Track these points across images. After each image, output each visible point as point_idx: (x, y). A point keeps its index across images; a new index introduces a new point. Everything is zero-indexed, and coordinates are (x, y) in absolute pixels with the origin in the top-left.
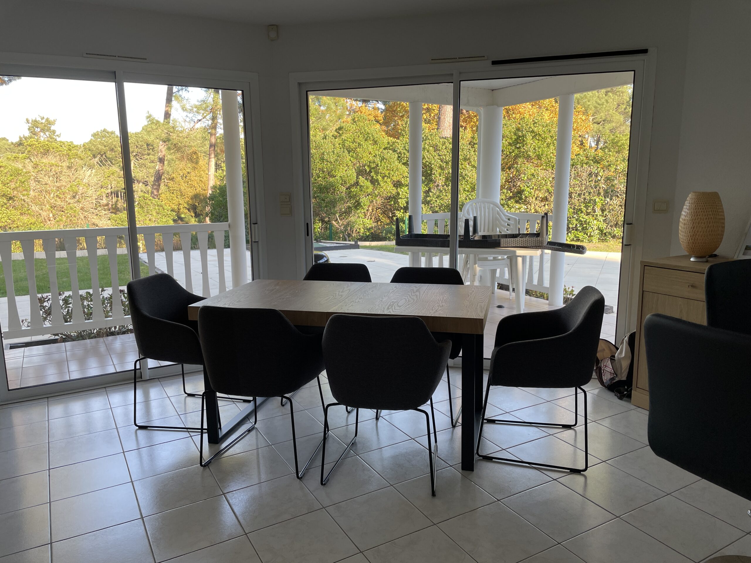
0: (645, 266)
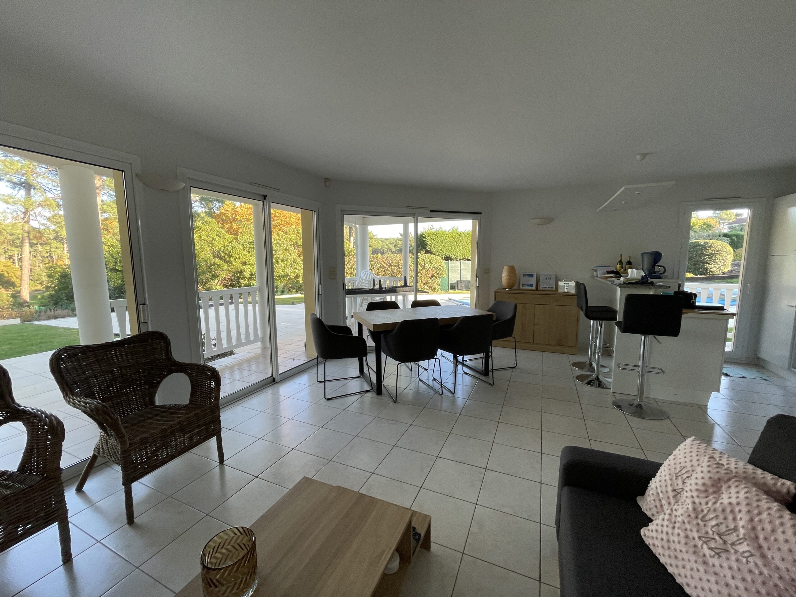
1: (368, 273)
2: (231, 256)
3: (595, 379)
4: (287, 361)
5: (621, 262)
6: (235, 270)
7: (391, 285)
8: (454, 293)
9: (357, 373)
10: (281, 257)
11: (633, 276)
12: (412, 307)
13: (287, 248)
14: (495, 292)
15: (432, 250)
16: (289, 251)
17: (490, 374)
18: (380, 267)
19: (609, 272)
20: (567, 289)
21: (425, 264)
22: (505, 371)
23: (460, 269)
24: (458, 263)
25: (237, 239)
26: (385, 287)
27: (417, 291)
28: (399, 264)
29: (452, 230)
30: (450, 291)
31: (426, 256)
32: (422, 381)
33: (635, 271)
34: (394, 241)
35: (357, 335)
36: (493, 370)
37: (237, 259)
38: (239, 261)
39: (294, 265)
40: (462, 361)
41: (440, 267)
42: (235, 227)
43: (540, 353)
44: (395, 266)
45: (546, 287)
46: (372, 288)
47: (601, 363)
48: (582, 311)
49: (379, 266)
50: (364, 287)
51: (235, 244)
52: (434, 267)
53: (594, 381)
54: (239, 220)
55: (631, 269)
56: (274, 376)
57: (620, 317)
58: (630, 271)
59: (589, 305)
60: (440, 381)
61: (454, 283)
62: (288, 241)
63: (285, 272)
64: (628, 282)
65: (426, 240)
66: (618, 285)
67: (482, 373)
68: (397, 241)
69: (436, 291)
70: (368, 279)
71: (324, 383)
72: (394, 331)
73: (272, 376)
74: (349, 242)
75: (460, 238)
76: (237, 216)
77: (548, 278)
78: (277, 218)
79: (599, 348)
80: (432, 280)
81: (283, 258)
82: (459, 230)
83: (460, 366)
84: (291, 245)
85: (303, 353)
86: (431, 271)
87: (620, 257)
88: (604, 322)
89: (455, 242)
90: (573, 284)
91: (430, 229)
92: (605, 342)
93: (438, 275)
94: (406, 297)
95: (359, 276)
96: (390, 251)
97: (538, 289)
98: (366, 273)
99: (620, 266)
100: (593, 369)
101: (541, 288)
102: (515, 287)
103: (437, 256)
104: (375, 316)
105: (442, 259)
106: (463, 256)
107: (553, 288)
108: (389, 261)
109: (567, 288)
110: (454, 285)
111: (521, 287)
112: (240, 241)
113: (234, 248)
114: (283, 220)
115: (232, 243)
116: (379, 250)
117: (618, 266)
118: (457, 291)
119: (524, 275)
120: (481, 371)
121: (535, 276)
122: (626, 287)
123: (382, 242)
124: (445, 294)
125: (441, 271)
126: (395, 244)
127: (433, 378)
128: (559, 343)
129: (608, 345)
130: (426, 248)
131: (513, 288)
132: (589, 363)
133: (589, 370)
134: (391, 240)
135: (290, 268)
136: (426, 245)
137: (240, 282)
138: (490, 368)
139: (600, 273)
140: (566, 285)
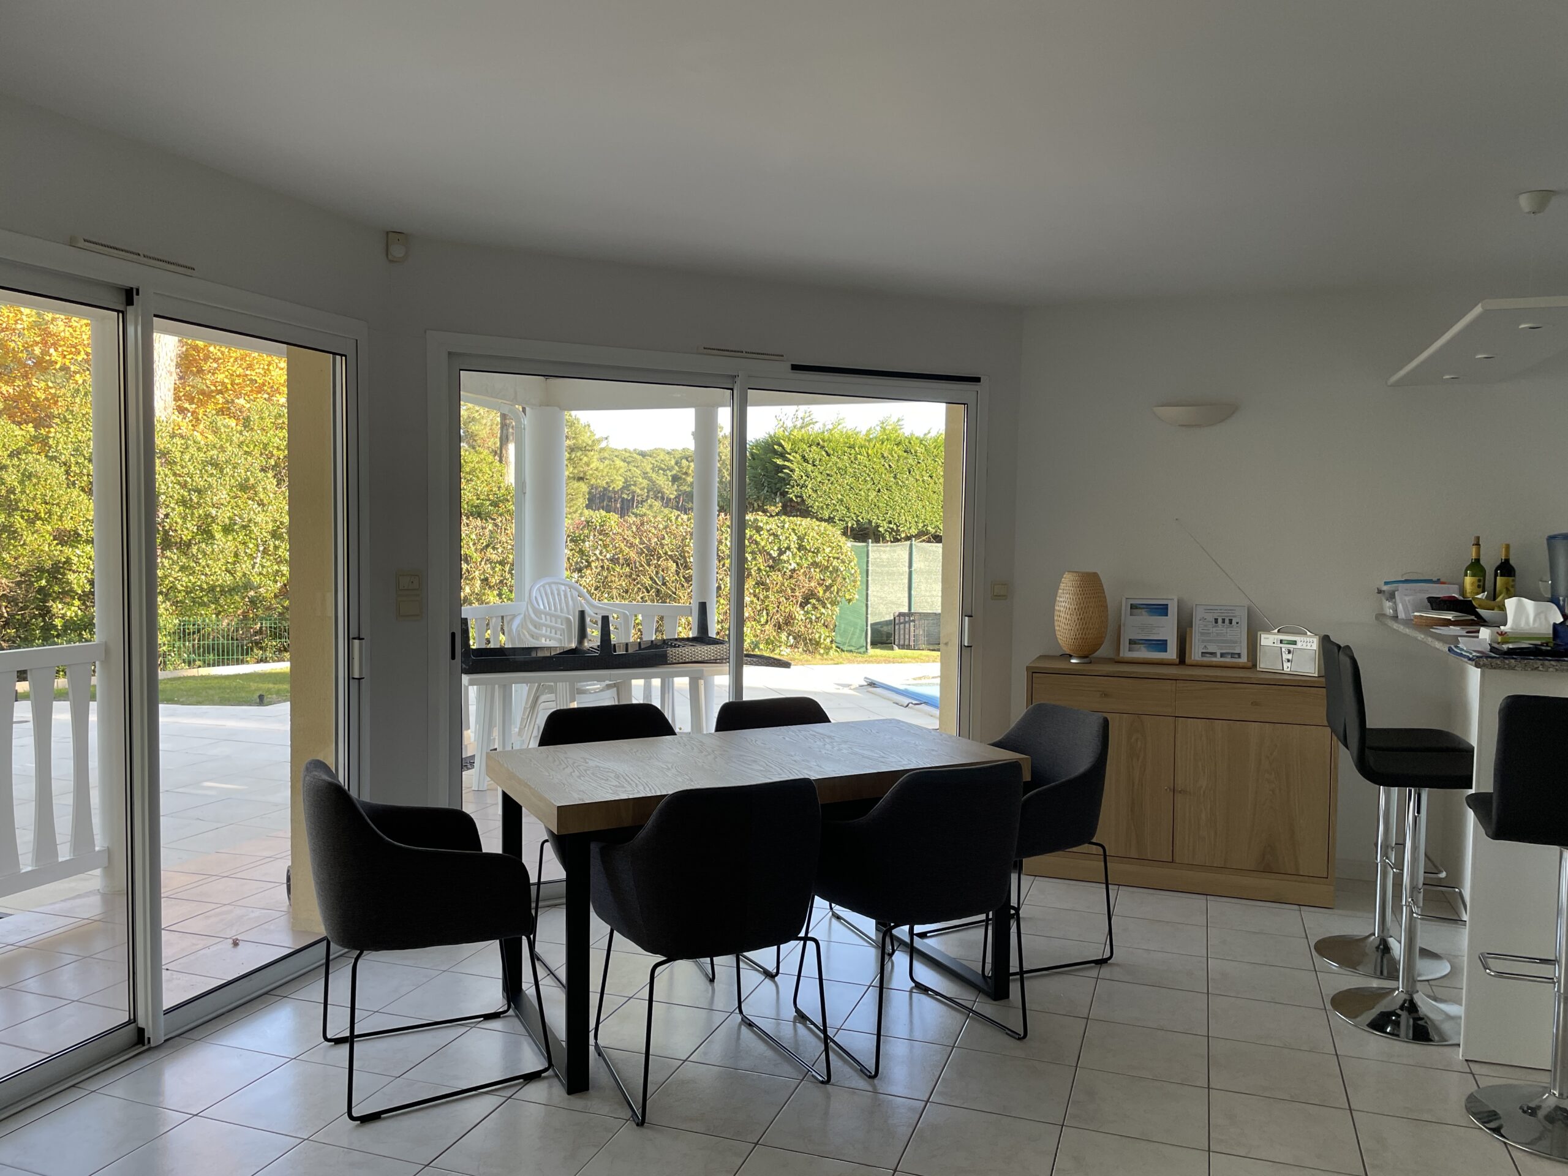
0: (1033, 673)
1: (563, 588)
2: (17, 509)
3: (1402, 1008)
4: (206, 951)
5: (1476, 566)
6: (28, 561)
7: (652, 636)
8: (887, 661)
9: (493, 996)
10: (224, 515)
11: (1523, 624)
12: (717, 730)
13: (247, 480)
14: (1028, 668)
15: (809, 502)
16: (256, 494)
17: (1014, 988)
18: (614, 560)
19: (1437, 604)
20: (1288, 661)
21: (781, 552)
22: (1071, 977)
23: (910, 573)
24: (900, 551)
25: (44, 442)
26: (624, 641)
27: (743, 658)
28: (684, 552)
29: (878, 428)
30: (872, 651)
31: (784, 522)
32: (751, 1025)
33: (1529, 604)
34: (673, 462)
35: (499, 850)
36: (1022, 972)
37: (40, 519)
38: (49, 528)
39: (276, 548)
40: (907, 939)
41: (835, 563)
42: (41, 395)
43: (1198, 902)
44: (671, 556)
45: (1213, 654)
46: (573, 645)
47: (1421, 942)
48: (1347, 747)
49: (608, 556)
50: (544, 642)
51: (36, 462)
52: (815, 564)
53: (1398, 1016)
54: (58, 366)
55: (1515, 599)
56: (141, 1023)
57: (1483, 779)
58: (1511, 604)
59: (1370, 724)
60: (818, 1021)
61: (887, 623)
62: (256, 453)
63: (239, 574)
64: (1505, 647)
65: (786, 463)
66: (1470, 659)
67: (985, 988)
68: (684, 462)
69: (822, 651)
70: (559, 613)
71: (347, 1046)
72: (642, 834)
73: (133, 1020)
74: (501, 461)
75: (910, 461)
76: (52, 351)
77: (1220, 621)
78: (215, 365)
79: (1414, 888)
80: (807, 612)
81: (230, 518)
82: (906, 431)
83: (901, 959)
84: (263, 470)
85: (278, 914)
86: (801, 578)
87: (1474, 549)
88: (1425, 793)
89: (891, 472)
90: (1310, 644)
91: (799, 423)
92: (1432, 867)
93: (828, 594)
94: (702, 682)
95: (526, 599)
96: (656, 498)
97: (1187, 661)
98: (554, 587)
99: (1475, 579)
100: (1394, 964)
101: (1195, 654)
102: (1104, 651)
103: (824, 524)
104: (569, 770)
105: (844, 534)
106: (921, 525)
107: (1239, 655)
108: (650, 540)
109: (1290, 657)
110: (885, 629)
111: (1126, 653)
112: (57, 451)
113: (29, 477)
114: (240, 371)
115: (24, 457)
116: (615, 492)
117: (1469, 581)
118: (897, 651)
119: (1133, 607)
120: (979, 981)
121: (1173, 610)
122: (1497, 667)
123: (628, 463)
124: (855, 665)
125: (839, 580)
126: (674, 472)
127: (797, 1010)
128: (1267, 866)
129: (1443, 875)
130: (784, 494)
131: (1097, 654)
132: (1377, 942)
133: (1378, 973)
134: (661, 457)
135: (258, 560)
136: (786, 481)
137: (48, 611)
138: (1014, 966)
139: (1407, 603)
140: (1285, 647)
